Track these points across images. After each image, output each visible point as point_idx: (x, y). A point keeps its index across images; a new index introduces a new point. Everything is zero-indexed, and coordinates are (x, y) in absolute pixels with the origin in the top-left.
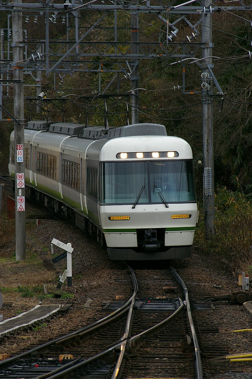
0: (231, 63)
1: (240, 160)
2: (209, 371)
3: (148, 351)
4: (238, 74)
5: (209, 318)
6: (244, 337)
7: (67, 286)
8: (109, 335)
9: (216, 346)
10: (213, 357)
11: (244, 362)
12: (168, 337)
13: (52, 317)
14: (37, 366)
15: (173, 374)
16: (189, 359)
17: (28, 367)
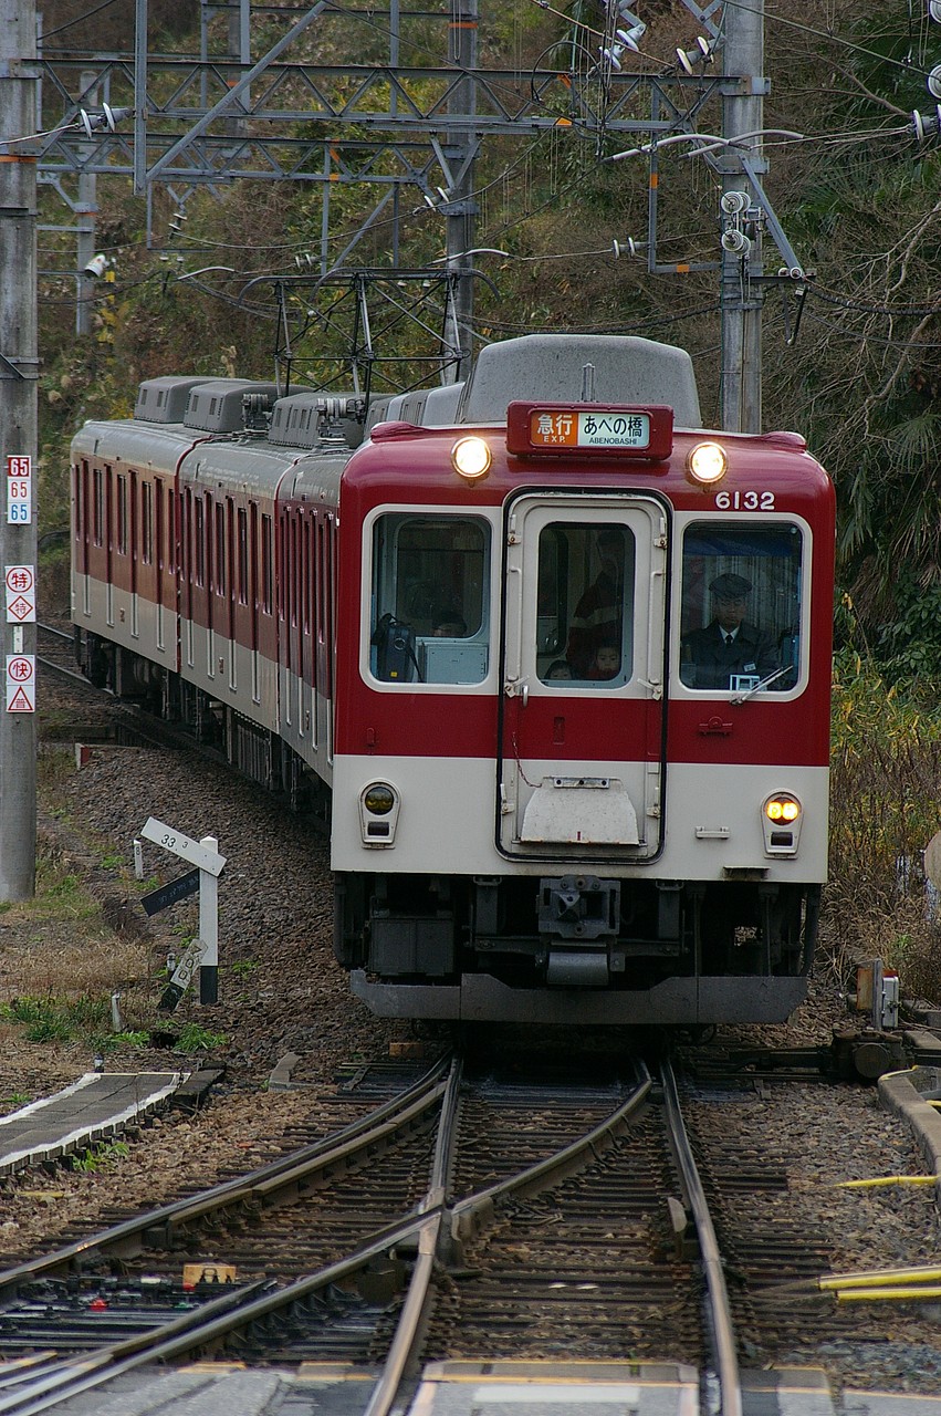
0: (832, 154)
1: (864, 527)
2: (757, 1336)
3: (521, 1256)
4: (857, 199)
5: (748, 1134)
6: (884, 1206)
7: (198, 1000)
8: (367, 1192)
9: (779, 1239)
10: (770, 1281)
11: (891, 1301)
12: (594, 1203)
13: (148, 1118)
14: (99, 1308)
15: (623, 1344)
16: (680, 1287)
17: (63, 1308)
